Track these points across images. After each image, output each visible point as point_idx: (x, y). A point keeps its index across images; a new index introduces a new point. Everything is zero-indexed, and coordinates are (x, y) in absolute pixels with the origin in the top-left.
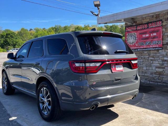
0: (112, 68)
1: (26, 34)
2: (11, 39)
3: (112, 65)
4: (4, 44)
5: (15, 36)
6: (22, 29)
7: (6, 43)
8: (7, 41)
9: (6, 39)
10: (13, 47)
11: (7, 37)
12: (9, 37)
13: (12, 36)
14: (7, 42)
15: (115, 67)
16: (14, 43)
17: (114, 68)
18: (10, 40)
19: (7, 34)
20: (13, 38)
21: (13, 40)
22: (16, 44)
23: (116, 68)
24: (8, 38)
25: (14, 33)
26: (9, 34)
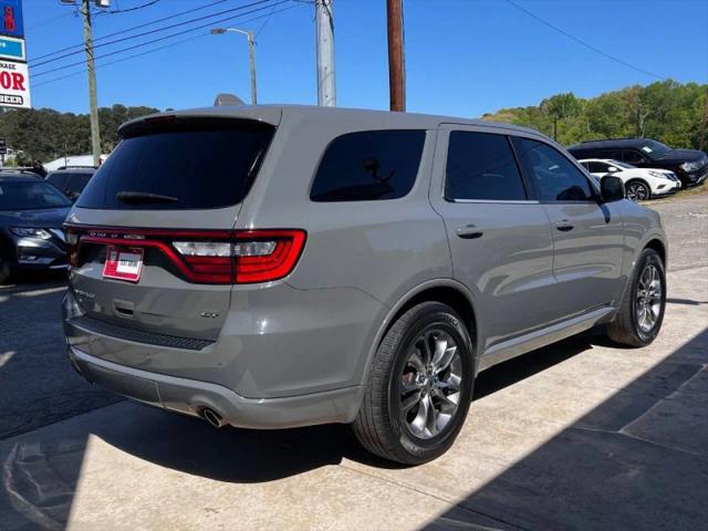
0: (109, 258)
3: (110, 250)
15: (117, 259)
17: (113, 260)
23: (119, 263)
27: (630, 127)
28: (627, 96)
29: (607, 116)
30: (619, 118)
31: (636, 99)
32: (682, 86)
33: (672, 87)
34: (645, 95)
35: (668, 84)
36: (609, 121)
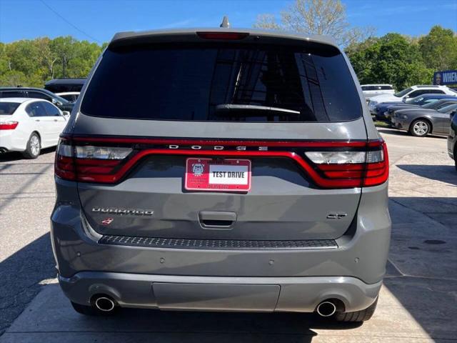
0: (191, 171)
1: (443, 44)
2: (394, 63)
3: (191, 162)
4: (374, 77)
5: (406, 55)
6: (433, 30)
7: (376, 76)
8: (381, 69)
9: (379, 64)
10: (397, 85)
11: (382, 57)
12: (390, 55)
13: (397, 53)
14: (380, 73)
15: (206, 171)
16: (401, 74)
17: (198, 172)
18: (391, 65)
19: (383, 49)
20: (400, 59)
21: (398, 65)
22: (406, 78)
23: (211, 175)
24: (384, 58)
25: (402, 44)
26: (389, 48)
27: (44, 68)
28: (40, 45)
29: (24, 59)
30: (34, 60)
31: (47, 48)
32: (79, 42)
33: (73, 42)
34: (53, 46)
35: (68, 40)
36: (27, 62)
